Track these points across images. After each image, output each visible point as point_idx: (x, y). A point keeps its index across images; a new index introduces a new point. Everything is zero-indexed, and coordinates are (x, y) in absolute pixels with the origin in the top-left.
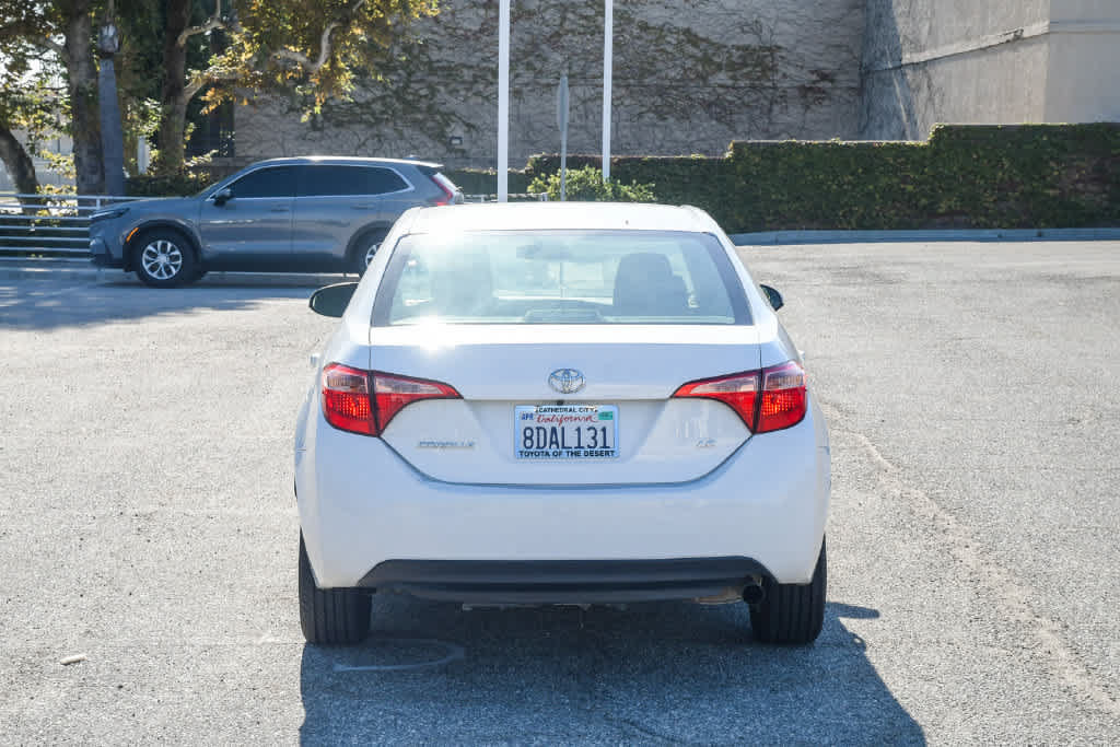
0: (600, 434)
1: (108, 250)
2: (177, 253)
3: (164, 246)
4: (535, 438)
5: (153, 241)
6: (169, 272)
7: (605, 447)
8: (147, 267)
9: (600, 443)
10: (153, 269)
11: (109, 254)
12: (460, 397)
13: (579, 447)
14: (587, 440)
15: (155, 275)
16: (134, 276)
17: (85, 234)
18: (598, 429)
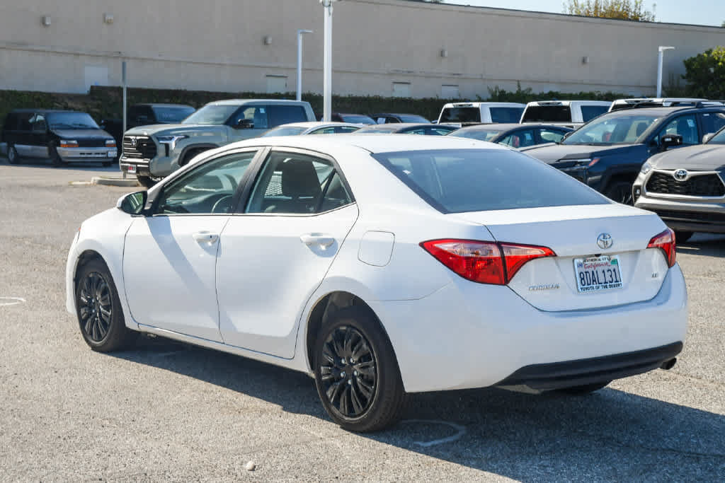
0: (613, 273)
4: (585, 278)
9: (615, 280)
13: (606, 282)
14: (608, 277)
18: (612, 270)
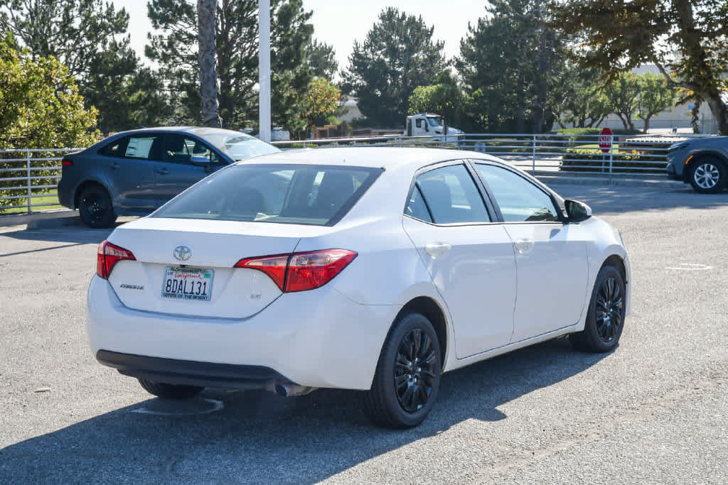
0: (203, 286)
1: (674, 169)
2: (716, 171)
3: (709, 167)
4: (172, 286)
5: (702, 164)
6: (711, 184)
7: (204, 294)
8: (697, 180)
9: (202, 292)
10: (701, 182)
11: (675, 173)
12: (135, 259)
13: (192, 293)
14: (196, 290)
15: (702, 186)
16: (689, 186)
17: (664, 159)
18: (203, 284)
